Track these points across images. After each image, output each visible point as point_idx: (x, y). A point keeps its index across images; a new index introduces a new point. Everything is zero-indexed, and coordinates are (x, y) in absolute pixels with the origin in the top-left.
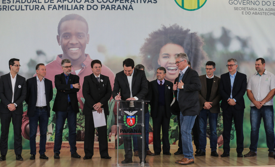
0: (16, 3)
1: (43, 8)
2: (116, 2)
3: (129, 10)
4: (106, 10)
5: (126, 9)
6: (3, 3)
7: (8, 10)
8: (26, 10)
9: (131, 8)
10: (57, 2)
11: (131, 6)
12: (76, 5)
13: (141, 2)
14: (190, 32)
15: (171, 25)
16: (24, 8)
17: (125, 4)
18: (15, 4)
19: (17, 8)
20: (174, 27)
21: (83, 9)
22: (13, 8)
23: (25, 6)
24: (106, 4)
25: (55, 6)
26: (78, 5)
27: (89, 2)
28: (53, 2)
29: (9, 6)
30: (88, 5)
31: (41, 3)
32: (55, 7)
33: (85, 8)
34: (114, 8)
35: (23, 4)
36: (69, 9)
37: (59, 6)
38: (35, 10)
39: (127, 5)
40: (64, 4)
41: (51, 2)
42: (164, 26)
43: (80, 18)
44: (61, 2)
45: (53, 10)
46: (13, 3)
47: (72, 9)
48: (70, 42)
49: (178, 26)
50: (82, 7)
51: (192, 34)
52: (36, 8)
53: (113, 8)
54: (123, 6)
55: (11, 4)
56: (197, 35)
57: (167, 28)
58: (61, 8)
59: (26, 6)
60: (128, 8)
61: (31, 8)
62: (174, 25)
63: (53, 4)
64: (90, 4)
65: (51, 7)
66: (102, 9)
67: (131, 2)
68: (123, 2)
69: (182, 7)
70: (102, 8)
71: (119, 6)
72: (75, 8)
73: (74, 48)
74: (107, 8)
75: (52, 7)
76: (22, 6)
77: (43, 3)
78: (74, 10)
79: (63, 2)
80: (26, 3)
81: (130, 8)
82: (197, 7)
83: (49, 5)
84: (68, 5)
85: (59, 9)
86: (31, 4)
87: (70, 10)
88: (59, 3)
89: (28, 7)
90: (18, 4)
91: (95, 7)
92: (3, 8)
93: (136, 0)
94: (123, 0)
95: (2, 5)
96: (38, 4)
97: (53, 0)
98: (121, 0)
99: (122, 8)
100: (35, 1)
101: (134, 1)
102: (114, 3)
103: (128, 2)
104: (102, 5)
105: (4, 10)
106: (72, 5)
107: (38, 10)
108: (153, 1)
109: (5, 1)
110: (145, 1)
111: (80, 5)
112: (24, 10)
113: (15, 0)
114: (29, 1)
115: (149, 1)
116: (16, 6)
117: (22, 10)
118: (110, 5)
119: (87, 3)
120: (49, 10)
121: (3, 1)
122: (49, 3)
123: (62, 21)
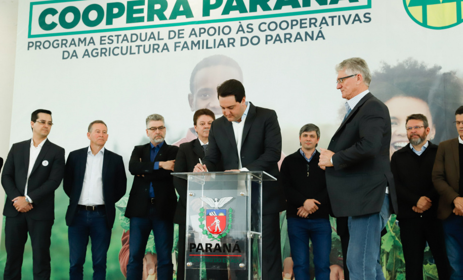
0: (122, 42)
1: (165, 47)
2: (292, 28)
3: (316, 39)
4: (274, 43)
5: (312, 38)
6: (101, 44)
7: (109, 55)
8: (139, 53)
9: (321, 35)
10: (190, 37)
11: (320, 32)
12: (222, 40)
13: (339, 24)
14: (442, 71)
15: (401, 61)
16: (135, 50)
17: (309, 31)
18: (120, 45)
19: (124, 52)
20: (407, 64)
21: (234, 46)
22: (116, 51)
23: (136, 46)
24: (274, 34)
25: (185, 43)
26: (225, 38)
27: (244, 32)
28: (183, 37)
29: (110, 48)
30: (242, 38)
31: (163, 39)
32: (185, 46)
33: (237, 43)
34: (289, 39)
35: (133, 45)
36: (209, 46)
37: (193, 42)
38: (153, 52)
39: (313, 32)
40: (201, 39)
41: (179, 37)
42: (385, 64)
44: (196, 36)
45: (182, 50)
46: (118, 42)
47: (215, 47)
48: (211, 105)
49: (416, 63)
50: (232, 42)
51: (445, 74)
52: (155, 48)
53: (288, 38)
54: (307, 34)
55: (115, 44)
56: (456, 75)
57: (392, 67)
58: (196, 46)
59: (139, 46)
60: (315, 37)
61: (147, 50)
62: (407, 61)
63: (182, 41)
64: (246, 35)
65: (179, 46)
66: (266, 43)
67: (320, 26)
68: (306, 27)
69: (424, 24)
70: (267, 41)
71: (299, 34)
72: (220, 45)
73: (218, 114)
74: (276, 40)
75: (181, 45)
76: (131, 47)
77: (166, 40)
78: (218, 47)
79: (200, 36)
80: (139, 42)
81: (318, 37)
82: (455, 21)
83: (176, 43)
84: (207, 41)
85: (192, 49)
86: (147, 43)
87: (211, 48)
88: (193, 37)
89: (141, 48)
90: (125, 44)
91: (255, 40)
92: (102, 53)
93: (329, 21)
94: (305, 23)
95: (99, 46)
96: (157, 42)
97: (183, 34)
98: (301, 24)
99: (303, 38)
100: (152, 36)
101: (326, 23)
102: (289, 30)
103: (316, 26)
104: (267, 36)
105: (103, 55)
106: (215, 40)
107: (158, 52)
108: (363, 19)
109: (105, 40)
110: (347, 20)
111: (229, 39)
112: (135, 53)
113: (121, 38)
114: (143, 38)
115: (355, 20)
116: (122, 47)
117: (131, 53)
118: (282, 34)
119: (241, 34)
120: (175, 50)
121: (101, 40)
122: (176, 40)
123: (197, 68)
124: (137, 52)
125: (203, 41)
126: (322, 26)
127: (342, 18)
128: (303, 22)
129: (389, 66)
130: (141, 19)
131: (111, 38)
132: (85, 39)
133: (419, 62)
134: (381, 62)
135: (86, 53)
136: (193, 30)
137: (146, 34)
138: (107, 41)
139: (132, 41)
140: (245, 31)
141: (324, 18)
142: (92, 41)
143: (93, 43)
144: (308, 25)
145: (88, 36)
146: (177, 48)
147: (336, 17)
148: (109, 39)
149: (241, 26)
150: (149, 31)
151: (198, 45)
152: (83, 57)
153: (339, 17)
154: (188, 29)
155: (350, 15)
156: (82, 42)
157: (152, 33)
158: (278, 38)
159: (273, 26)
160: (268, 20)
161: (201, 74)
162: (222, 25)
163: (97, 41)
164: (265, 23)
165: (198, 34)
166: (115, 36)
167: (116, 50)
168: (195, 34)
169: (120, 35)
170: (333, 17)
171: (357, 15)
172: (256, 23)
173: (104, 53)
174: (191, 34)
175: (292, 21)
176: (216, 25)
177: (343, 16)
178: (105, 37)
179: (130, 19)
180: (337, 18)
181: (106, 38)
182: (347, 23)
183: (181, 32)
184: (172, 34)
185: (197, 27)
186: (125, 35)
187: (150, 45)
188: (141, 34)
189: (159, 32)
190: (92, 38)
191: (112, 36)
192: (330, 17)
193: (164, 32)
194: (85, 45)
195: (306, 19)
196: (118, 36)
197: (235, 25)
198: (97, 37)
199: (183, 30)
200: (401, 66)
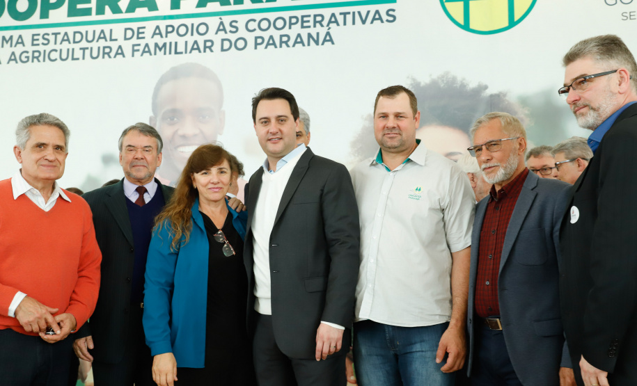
0: (61, 43)
1: (120, 52)
2: (290, 28)
3: (323, 44)
4: (266, 48)
5: (317, 42)
6: (33, 45)
7: (44, 61)
8: (84, 58)
9: (329, 39)
10: (152, 37)
11: (328, 34)
12: (196, 42)
13: (354, 23)
14: (488, 92)
15: (435, 77)
16: (78, 54)
17: (313, 32)
18: (58, 47)
19: (64, 56)
20: (443, 81)
21: (212, 51)
22: (54, 55)
23: (81, 49)
24: (266, 35)
25: (147, 45)
26: (201, 40)
27: (226, 33)
28: (144, 38)
29: (45, 51)
30: (223, 40)
31: (116, 40)
32: (146, 50)
33: (217, 47)
34: (286, 43)
35: (77, 47)
36: (178, 51)
37: (156, 45)
38: (103, 57)
39: (318, 34)
40: (167, 40)
41: (138, 38)
42: (414, 80)
43: (204, 73)
44: (162, 37)
45: (142, 55)
46: (55, 43)
47: (186, 52)
48: (180, 132)
49: (454, 79)
50: (208, 46)
51: (491, 96)
52: (106, 52)
53: (284, 41)
54: (310, 36)
55: (51, 46)
56: (507, 98)
57: (422, 84)
58: (160, 49)
59: (84, 49)
60: (321, 41)
61: (95, 54)
62: (443, 77)
63: (143, 42)
64: (229, 36)
65: (138, 50)
66: (256, 48)
67: (328, 25)
68: (309, 27)
69: (466, 26)
70: (256, 44)
71: (299, 35)
72: (193, 49)
73: (189, 145)
74: (268, 44)
75: (141, 48)
76: (73, 49)
77: (121, 42)
78: (190, 52)
79: (166, 36)
80: (84, 44)
81: (325, 40)
83: (134, 46)
84: (176, 43)
85: (155, 54)
86: (95, 45)
87: (181, 53)
88: (157, 38)
89: (88, 52)
90: (65, 45)
91: (241, 44)
92: (33, 57)
93: (340, 19)
94: (308, 21)
95: (30, 48)
96: (109, 43)
97: (143, 33)
98: (303, 22)
99: (305, 41)
100: (102, 36)
101: (336, 22)
102: (286, 31)
103: (322, 26)
104: (256, 38)
105: (35, 60)
106: (186, 42)
107: (110, 57)
108: (385, 17)
109: (38, 40)
110: (364, 18)
111: (205, 41)
112: (78, 59)
113: (60, 38)
114: (90, 38)
115: (374, 19)
116: (61, 50)
117: (73, 59)
118: (276, 35)
119: (222, 35)
120: (133, 56)
121: (33, 40)
122: (134, 41)
123: (162, 81)
124: (81, 57)
125: (171, 43)
126: (331, 25)
127: (357, 15)
128: (305, 19)
129: (420, 83)
130: (87, 12)
131: (46, 37)
132: (11, 38)
133: (459, 79)
134: (408, 77)
135: (12, 58)
136: (158, 27)
137: (94, 31)
138: (41, 41)
139: (74, 42)
140: (228, 31)
141: (333, 15)
142: (21, 41)
143: (22, 43)
144: (311, 24)
145: (16, 34)
146: (135, 53)
147: (349, 13)
148: (44, 38)
149: (222, 23)
150: (98, 28)
151: (163, 49)
152: (8, 63)
153: (354, 13)
154: (150, 27)
155: (368, 12)
156: (7, 42)
157: (102, 31)
158: (271, 42)
159: (264, 25)
160: (258, 16)
161: (167, 88)
162: (196, 21)
163: (28, 40)
164: (254, 20)
165: (164, 34)
166: (53, 34)
167: (53, 53)
168: (160, 34)
169: (59, 33)
170: (345, 14)
171: (377, 12)
172: (242, 20)
173: (37, 58)
174: (155, 34)
175: (291, 18)
176: (188, 22)
177: (359, 13)
178: (39, 35)
179: (72, 12)
180: (351, 15)
181: (40, 37)
182: (364, 22)
183: (141, 30)
184: (129, 34)
185: (162, 24)
186: (66, 34)
187: (99, 48)
188: (87, 32)
189: (111, 30)
190: (20, 37)
191: (48, 34)
192: (341, 14)
193: (118, 30)
194: (11, 46)
195: (309, 16)
196: (56, 34)
197: (213, 22)
198: (27, 35)
199: (144, 28)
200: (434, 84)
